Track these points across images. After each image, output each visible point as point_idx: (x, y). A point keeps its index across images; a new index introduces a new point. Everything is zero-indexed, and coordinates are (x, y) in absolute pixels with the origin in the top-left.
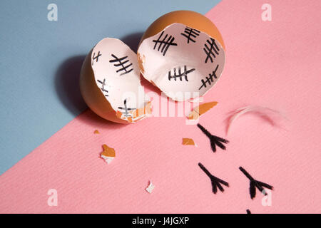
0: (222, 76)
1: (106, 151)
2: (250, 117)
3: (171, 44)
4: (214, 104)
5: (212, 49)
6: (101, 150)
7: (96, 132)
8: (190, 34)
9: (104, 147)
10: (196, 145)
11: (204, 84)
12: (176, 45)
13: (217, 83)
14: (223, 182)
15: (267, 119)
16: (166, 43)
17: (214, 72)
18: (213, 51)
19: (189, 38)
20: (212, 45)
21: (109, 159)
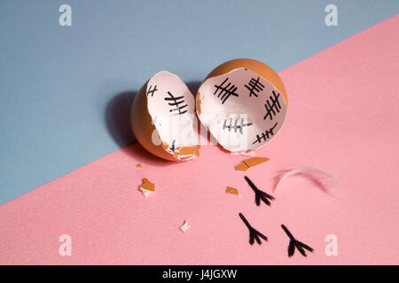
0: (278, 133)
1: (146, 184)
2: (301, 179)
3: (232, 93)
4: (265, 160)
5: (273, 106)
6: (140, 183)
7: (139, 165)
8: (254, 87)
9: (144, 181)
10: (240, 195)
11: (259, 139)
12: (237, 95)
13: (272, 140)
14: (262, 236)
15: (318, 184)
16: (227, 92)
17: (271, 130)
18: (274, 108)
19: (252, 91)
20: (274, 102)
21: (148, 193)
